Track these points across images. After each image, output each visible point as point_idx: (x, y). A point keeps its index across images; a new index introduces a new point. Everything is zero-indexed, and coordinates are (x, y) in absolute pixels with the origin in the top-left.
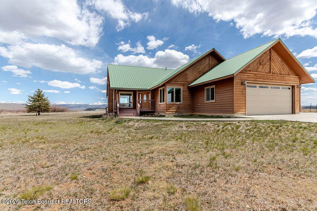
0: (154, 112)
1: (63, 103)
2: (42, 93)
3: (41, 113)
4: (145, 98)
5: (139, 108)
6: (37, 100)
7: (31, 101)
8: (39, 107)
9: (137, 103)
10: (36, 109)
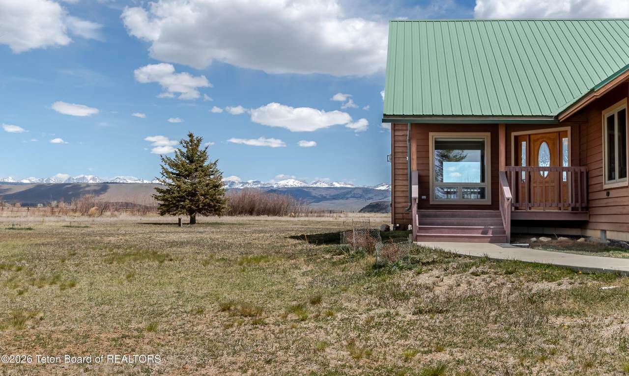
0: (583, 225)
1: (292, 183)
2: (201, 148)
3: (200, 218)
4: (544, 160)
5: (507, 204)
6: (186, 171)
7: (170, 178)
8: (192, 194)
9: (502, 180)
10: (184, 201)
